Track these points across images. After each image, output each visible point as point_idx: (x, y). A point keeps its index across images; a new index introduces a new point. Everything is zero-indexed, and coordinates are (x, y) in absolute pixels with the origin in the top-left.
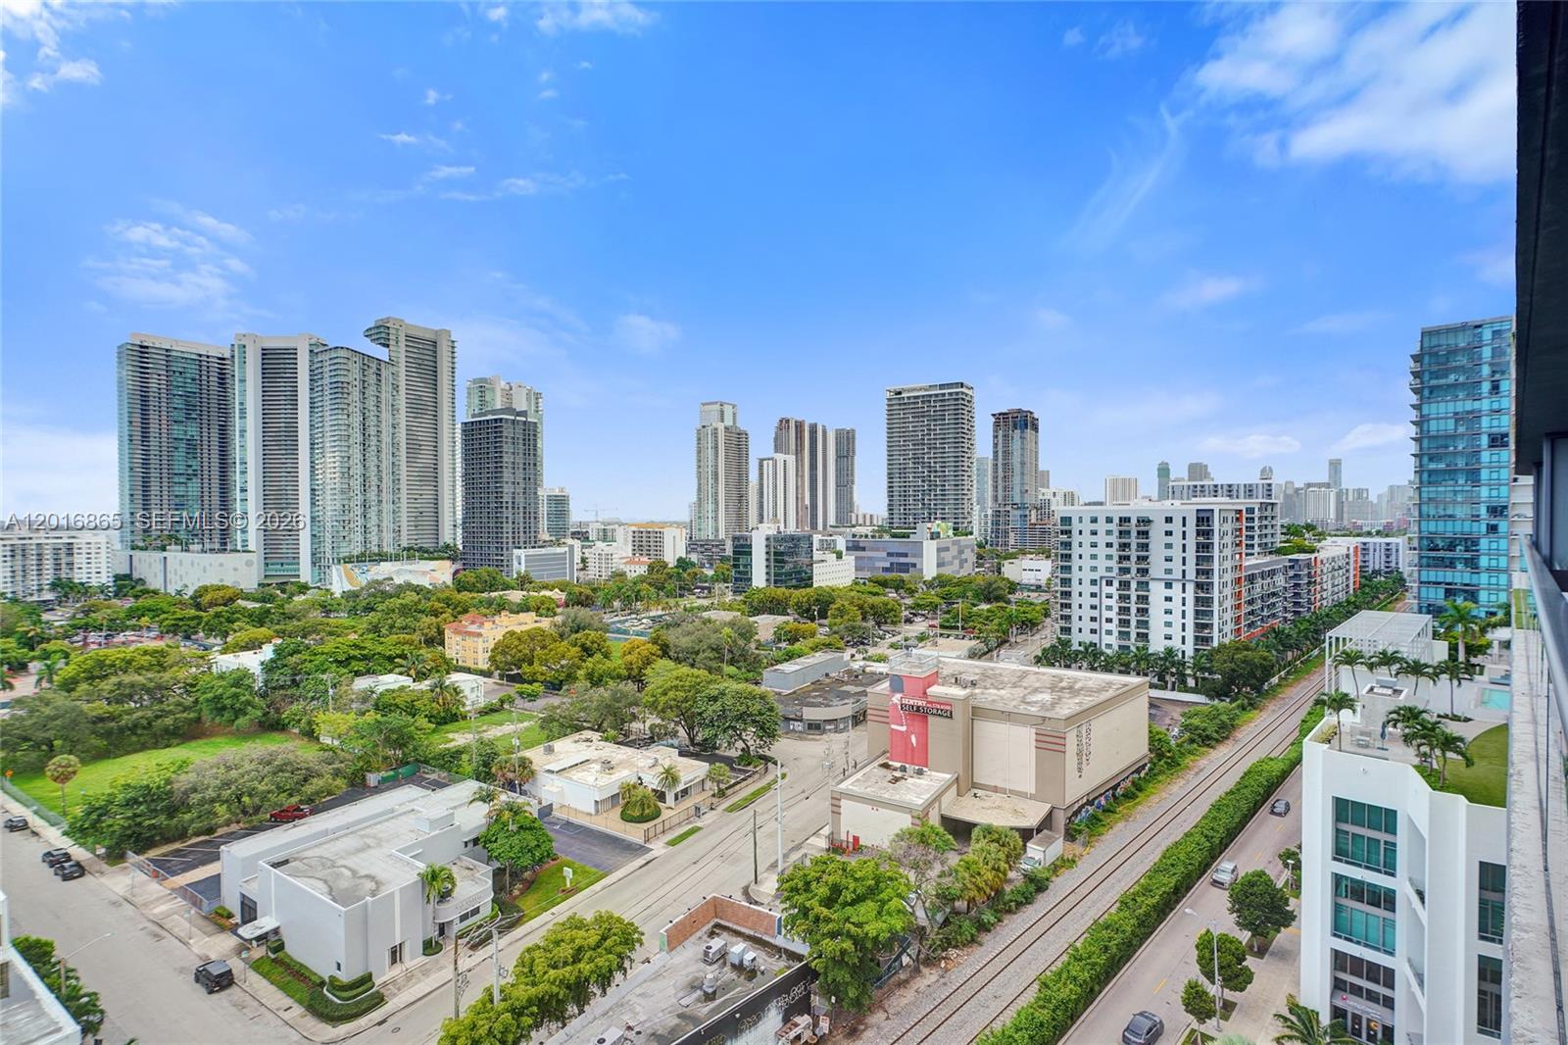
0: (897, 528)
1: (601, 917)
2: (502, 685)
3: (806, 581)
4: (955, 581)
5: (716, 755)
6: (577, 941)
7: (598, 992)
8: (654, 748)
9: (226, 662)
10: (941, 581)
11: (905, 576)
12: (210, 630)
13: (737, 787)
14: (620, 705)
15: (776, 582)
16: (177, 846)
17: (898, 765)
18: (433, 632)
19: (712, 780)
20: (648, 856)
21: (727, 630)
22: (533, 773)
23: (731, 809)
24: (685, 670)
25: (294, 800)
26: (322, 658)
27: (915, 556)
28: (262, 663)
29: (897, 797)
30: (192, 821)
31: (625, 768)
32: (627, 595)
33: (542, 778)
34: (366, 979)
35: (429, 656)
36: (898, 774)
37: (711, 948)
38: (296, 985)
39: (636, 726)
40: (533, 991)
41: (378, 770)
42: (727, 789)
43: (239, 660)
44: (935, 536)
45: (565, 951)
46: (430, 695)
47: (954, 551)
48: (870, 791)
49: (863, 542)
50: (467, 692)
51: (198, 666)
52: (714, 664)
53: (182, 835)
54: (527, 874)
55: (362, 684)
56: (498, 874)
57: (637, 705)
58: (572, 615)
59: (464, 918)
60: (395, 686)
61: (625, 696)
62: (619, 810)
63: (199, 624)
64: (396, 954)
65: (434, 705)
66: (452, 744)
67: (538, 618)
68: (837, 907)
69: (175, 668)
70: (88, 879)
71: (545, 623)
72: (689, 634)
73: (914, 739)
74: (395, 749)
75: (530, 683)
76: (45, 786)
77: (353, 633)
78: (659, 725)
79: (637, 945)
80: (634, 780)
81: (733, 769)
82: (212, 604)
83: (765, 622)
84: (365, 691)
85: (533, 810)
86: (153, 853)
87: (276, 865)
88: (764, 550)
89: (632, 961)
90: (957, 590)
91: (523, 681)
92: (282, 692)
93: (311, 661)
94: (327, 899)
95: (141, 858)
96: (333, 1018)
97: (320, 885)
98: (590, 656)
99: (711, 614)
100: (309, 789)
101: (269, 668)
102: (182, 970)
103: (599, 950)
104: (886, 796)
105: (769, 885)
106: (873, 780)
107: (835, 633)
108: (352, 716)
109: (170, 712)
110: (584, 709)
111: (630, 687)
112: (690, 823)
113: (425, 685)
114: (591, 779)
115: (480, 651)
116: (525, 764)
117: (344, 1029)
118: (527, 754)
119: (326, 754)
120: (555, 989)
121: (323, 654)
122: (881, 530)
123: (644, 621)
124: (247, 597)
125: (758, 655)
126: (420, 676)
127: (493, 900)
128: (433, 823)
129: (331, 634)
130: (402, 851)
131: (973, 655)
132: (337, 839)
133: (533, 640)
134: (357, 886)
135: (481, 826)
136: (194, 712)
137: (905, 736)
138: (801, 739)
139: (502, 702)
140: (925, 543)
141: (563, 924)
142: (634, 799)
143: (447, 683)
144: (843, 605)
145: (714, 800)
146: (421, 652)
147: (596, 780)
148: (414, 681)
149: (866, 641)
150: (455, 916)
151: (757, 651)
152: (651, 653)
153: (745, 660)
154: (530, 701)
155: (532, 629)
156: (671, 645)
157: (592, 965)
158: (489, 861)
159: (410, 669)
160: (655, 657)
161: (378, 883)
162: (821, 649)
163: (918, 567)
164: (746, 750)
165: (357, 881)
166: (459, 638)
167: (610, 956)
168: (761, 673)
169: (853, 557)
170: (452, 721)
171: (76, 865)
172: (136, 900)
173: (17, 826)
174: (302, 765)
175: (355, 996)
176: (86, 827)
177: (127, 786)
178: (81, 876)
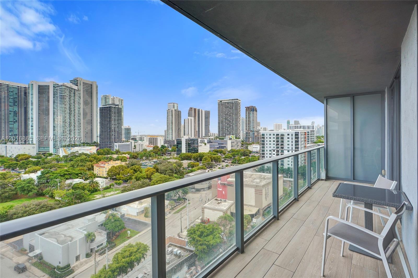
0: (221, 137)
1: (138, 244)
2: (111, 181)
3: (197, 151)
4: (236, 151)
5: (171, 198)
6: (131, 250)
7: (137, 265)
9: (26, 176)
10: (232, 151)
11: (223, 150)
12: (21, 168)
13: (177, 207)
14: (144, 186)
15: (188, 151)
17: (219, 199)
18: (90, 166)
19: (170, 205)
21: (175, 165)
23: (175, 213)
24: (163, 175)
26: (56, 175)
27: (225, 144)
28: (37, 177)
29: (219, 208)
31: (146, 203)
32: (147, 155)
34: (68, 266)
35: (89, 173)
36: (219, 202)
37: (168, 250)
38: (46, 269)
40: (118, 265)
42: (174, 207)
43: (30, 176)
44: (230, 139)
45: (127, 253)
46: (89, 184)
47: (235, 143)
48: (212, 206)
49: (212, 141)
50: (100, 183)
51: (16, 178)
52: (171, 174)
54: (117, 234)
55: (68, 182)
56: (108, 234)
58: (131, 161)
59: (98, 247)
60: (79, 182)
61: (146, 183)
62: (144, 215)
63: (17, 166)
64: (77, 258)
65: (90, 187)
66: (96, 198)
67: (121, 162)
68: (202, 237)
69: (9, 179)
71: (123, 164)
72: (164, 166)
73: (224, 192)
74: (78, 200)
75: (119, 180)
77: (66, 167)
79: (148, 251)
80: (148, 206)
81: (175, 202)
82: (21, 160)
83: (185, 162)
84: (69, 184)
85: (119, 215)
87: (41, 235)
88: (185, 143)
89: (146, 255)
90: (236, 153)
91: (117, 180)
92: (43, 185)
93: (52, 176)
94: (56, 244)
97: (55, 240)
98: (136, 172)
99: (171, 160)
101: (39, 178)
102: (10, 267)
103: (137, 253)
104: (216, 208)
105: (185, 233)
106: (213, 203)
107: (204, 165)
108: (65, 191)
109: (7, 192)
110: (134, 187)
111: (147, 181)
113: (87, 182)
114: (136, 206)
115: (104, 171)
119: (57, 202)
120: (124, 264)
121: (56, 173)
122: (217, 138)
123: (152, 162)
124: (33, 157)
125: (183, 171)
126: (86, 179)
127: (107, 241)
128: (89, 220)
129: (59, 168)
130: (80, 229)
132: (60, 226)
133: (120, 168)
135: (104, 221)
136: (15, 191)
137: (221, 192)
138: (194, 193)
139: (110, 186)
140: (228, 141)
141: (127, 246)
142: (148, 211)
143: (94, 181)
144: (206, 158)
145: (170, 211)
146: (86, 172)
147: (137, 206)
148: (84, 180)
149: (212, 167)
150: (95, 246)
151: (183, 170)
152: (153, 171)
153: (179, 173)
154: (119, 185)
155: (119, 165)
156: (159, 169)
157: (135, 257)
158: (106, 230)
159: (83, 177)
160: (154, 172)
161: (72, 238)
162: (200, 169)
163: (226, 147)
164: (179, 197)
165: (66, 238)
166: (98, 168)
167: (140, 254)
168: (184, 176)
169: (209, 145)
170: (96, 192)
174: (49, 206)
175: (65, 271)
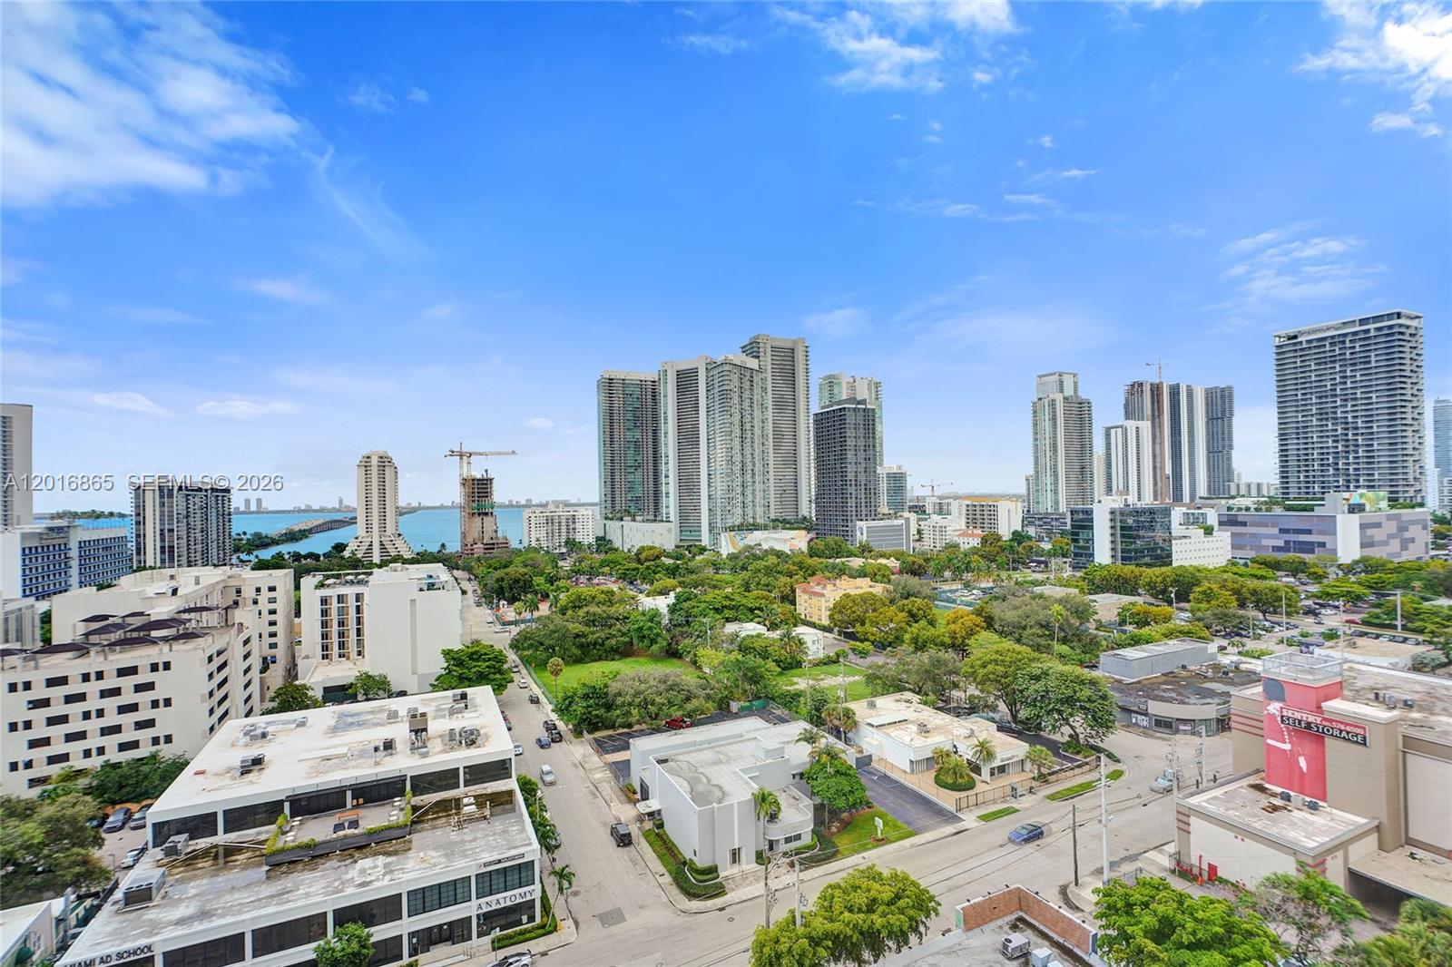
0: (1295, 499)
1: (897, 875)
2: (840, 640)
3: (1164, 558)
4: (1390, 566)
5: (1039, 736)
6: (872, 892)
7: (894, 947)
8: (974, 718)
9: (648, 603)
10: (1367, 565)
11: (1307, 557)
12: (644, 579)
13: (1062, 775)
14: (939, 672)
15: (1123, 559)
16: (610, 732)
17: (1279, 790)
18: (788, 591)
19: (1033, 761)
20: (960, 826)
21: (1058, 607)
22: (855, 723)
23: (1052, 797)
24: (1008, 644)
25: (679, 713)
26: (703, 605)
27: (1324, 533)
28: (668, 606)
29: (1274, 831)
30: (618, 716)
31: (940, 734)
32: (956, 564)
33: (864, 730)
34: (713, 870)
35: (780, 610)
36: (1278, 802)
37: (1010, 942)
38: (667, 857)
39: (955, 693)
40: (829, 926)
41: (739, 700)
42: (1049, 774)
43: (655, 602)
44: (1355, 509)
45: (860, 899)
46: (778, 643)
47: (1391, 527)
48: (1233, 815)
49: (1242, 516)
50: (809, 644)
51: (631, 605)
52: (1043, 642)
53: (613, 727)
54: (845, 815)
55: (731, 628)
56: (818, 809)
57: (958, 674)
58: (903, 582)
59: (788, 840)
60: (754, 633)
61: (946, 664)
62: (933, 773)
63: (638, 574)
64: (735, 856)
65: (783, 651)
66: (796, 687)
67: (873, 584)
68: (1168, 945)
69: (619, 605)
70: (563, 744)
71: (878, 589)
72: (1016, 608)
73: (1302, 762)
74: (751, 685)
75: (862, 641)
76: (547, 676)
77: (730, 587)
78: (978, 697)
79: (933, 914)
80: (948, 747)
81: (1057, 754)
82: (646, 560)
83: (1107, 601)
84: (732, 634)
85: (850, 756)
86: (598, 734)
87: (661, 762)
88: (1108, 524)
89: (927, 928)
90: (1394, 577)
91: (857, 639)
92: (679, 629)
93: (698, 607)
94: (688, 797)
95: (591, 736)
96: (691, 894)
97: (685, 784)
98: (916, 622)
99: (1046, 590)
100: (689, 706)
101: (673, 609)
102: (604, 824)
103: (893, 907)
104: (1256, 825)
106: (1239, 802)
107: (1199, 620)
108: (722, 653)
109: (614, 636)
110: (907, 672)
111: (950, 655)
112: (1005, 802)
113: (776, 634)
114: (908, 739)
115: (823, 609)
116: (848, 714)
117: (696, 904)
118: (852, 706)
119: (704, 681)
120: (849, 932)
121: (705, 602)
122: (1272, 502)
123: (975, 592)
124: (667, 555)
125: (1096, 636)
126: (773, 627)
127: (813, 831)
128: (768, 752)
129: (715, 587)
130: (745, 771)
131: (1418, 666)
132: (701, 750)
133: (865, 603)
134: (709, 792)
135: (806, 763)
136: (628, 637)
137: (1290, 758)
138: (1146, 735)
139: (838, 656)
140: (1339, 518)
141: (862, 872)
142: (946, 765)
143: (794, 634)
144: (1210, 589)
145: (1034, 784)
146: (775, 606)
147: (911, 741)
148: (768, 630)
149: (1244, 633)
150: (781, 837)
151: (1095, 632)
152: (974, 624)
153: (1079, 641)
154: (861, 658)
155: (866, 593)
156: (996, 618)
157: (884, 920)
158: (812, 795)
159: (765, 620)
160: (978, 629)
161: (723, 793)
162: (1177, 637)
163: (1328, 546)
164: (1074, 737)
165: (711, 788)
166: (806, 597)
167: (902, 917)
168: (1098, 657)
169: (1229, 533)
170: (797, 667)
171: (559, 733)
172: (586, 766)
173: (535, 701)
174: (685, 687)
175: (705, 881)
176: (563, 709)
177: (584, 685)
178: (561, 741)
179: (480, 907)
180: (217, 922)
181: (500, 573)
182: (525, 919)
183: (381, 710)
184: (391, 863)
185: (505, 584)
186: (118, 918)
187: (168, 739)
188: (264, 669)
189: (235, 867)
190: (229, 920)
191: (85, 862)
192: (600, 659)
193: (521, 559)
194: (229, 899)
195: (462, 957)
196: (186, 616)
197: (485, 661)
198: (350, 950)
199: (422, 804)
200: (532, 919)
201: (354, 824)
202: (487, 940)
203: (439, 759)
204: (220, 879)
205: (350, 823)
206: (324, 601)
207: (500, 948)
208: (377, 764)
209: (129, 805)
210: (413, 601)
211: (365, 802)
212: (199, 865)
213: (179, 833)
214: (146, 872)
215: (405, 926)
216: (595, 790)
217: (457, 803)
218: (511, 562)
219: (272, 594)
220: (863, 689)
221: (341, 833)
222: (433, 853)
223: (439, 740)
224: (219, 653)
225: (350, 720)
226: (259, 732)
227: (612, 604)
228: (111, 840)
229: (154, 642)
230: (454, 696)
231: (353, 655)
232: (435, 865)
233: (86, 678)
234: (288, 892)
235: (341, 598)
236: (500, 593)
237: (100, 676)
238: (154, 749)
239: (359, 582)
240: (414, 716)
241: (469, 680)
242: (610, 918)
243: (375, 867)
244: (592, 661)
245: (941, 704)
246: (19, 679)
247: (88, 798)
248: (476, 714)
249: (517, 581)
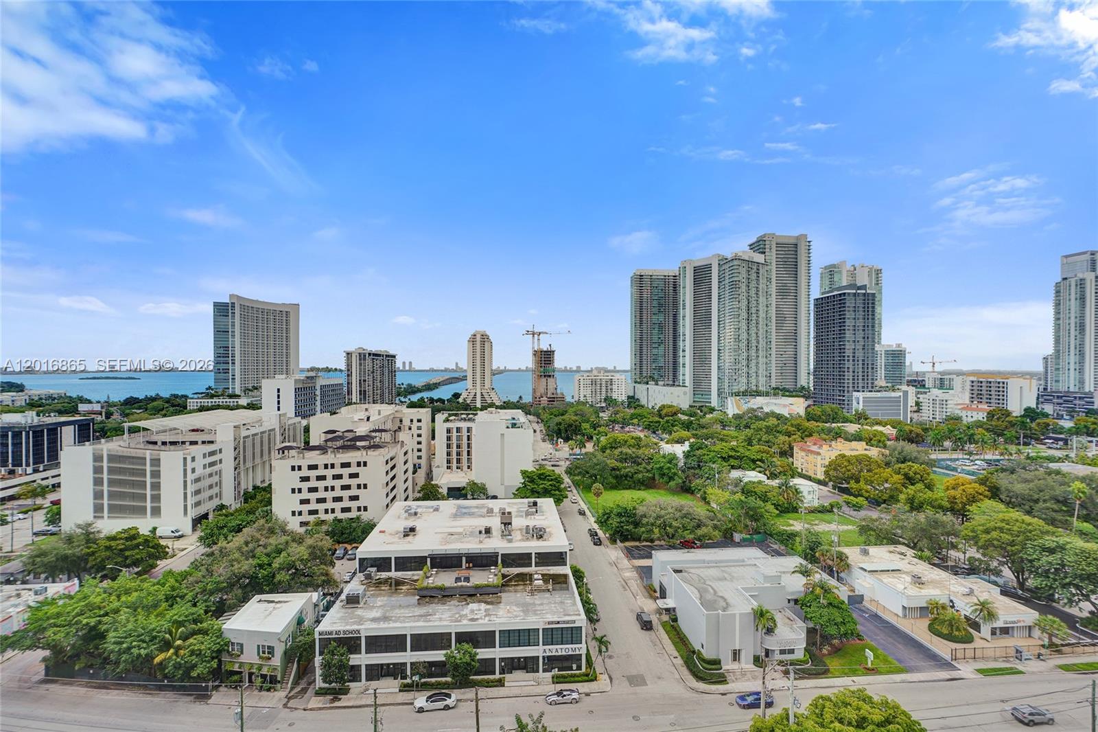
1: (887, 702)
2: (834, 493)
5: (1050, 606)
6: (862, 711)
8: (973, 578)
9: (667, 448)
12: (664, 430)
13: (1080, 649)
14: (936, 532)
16: (637, 544)
18: (786, 447)
19: (1043, 630)
20: (954, 674)
21: (1078, 485)
22: (848, 566)
23: (1067, 668)
24: (1015, 514)
25: (691, 536)
26: (712, 454)
28: (684, 452)
30: (643, 532)
31: (936, 588)
32: (959, 436)
33: (856, 572)
34: (717, 662)
35: (779, 463)
38: (680, 644)
39: (953, 553)
41: (741, 532)
42: (1063, 645)
43: (673, 449)
45: (851, 714)
46: (778, 490)
50: (805, 494)
51: (654, 449)
52: (1059, 517)
53: (639, 540)
55: (735, 474)
56: (811, 632)
57: (956, 536)
58: (899, 448)
59: (782, 652)
60: (756, 480)
61: (943, 525)
62: (927, 622)
63: (659, 426)
64: (736, 655)
65: (780, 497)
66: (792, 528)
67: (868, 447)
69: (645, 448)
70: (602, 547)
71: (874, 452)
72: (1026, 481)
74: (752, 521)
75: (856, 496)
76: (591, 497)
77: (735, 440)
78: (979, 560)
80: (944, 600)
81: (1073, 628)
82: (667, 415)
84: (736, 479)
85: (843, 593)
86: (628, 544)
87: (676, 571)
91: (851, 494)
92: (692, 471)
93: (708, 455)
94: (698, 602)
95: (622, 545)
96: (699, 677)
97: (696, 592)
98: (912, 484)
99: (1065, 467)
100: (699, 532)
101: (687, 455)
102: (632, 611)
103: (883, 729)
108: (728, 493)
109: (641, 471)
110: (902, 528)
111: (948, 518)
112: (1008, 661)
113: (775, 483)
114: (900, 587)
115: (819, 466)
116: (842, 557)
117: (702, 686)
118: (846, 550)
119: (712, 513)
121: (714, 451)
123: (978, 462)
126: (773, 476)
127: (805, 649)
128: (766, 578)
129: (722, 440)
130: (746, 589)
132: (709, 567)
133: (860, 463)
134: (716, 601)
135: (800, 592)
136: (652, 473)
139: (832, 506)
141: (853, 692)
142: (942, 617)
143: (791, 484)
145: (1043, 651)
146: (774, 459)
147: (905, 588)
148: (768, 478)
150: (776, 648)
152: (977, 492)
154: (854, 510)
155: (862, 455)
156: (1003, 489)
158: (805, 619)
159: (766, 470)
160: (981, 497)
161: (727, 604)
165: (716, 598)
166: (803, 454)
170: (793, 512)
171: (599, 539)
172: (618, 566)
173: (582, 513)
174: (697, 517)
175: (710, 670)
176: (603, 521)
177: (618, 506)
178: (600, 545)
179: (545, 651)
180: (392, 625)
181: (559, 419)
182: (574, 667)
183: (483, 506)
184: (489, 609)
185: (562, 427)
186: (343, 610)
187: (366, 509)
188: (414, 473)
189: (401, 593)
190: (398, 625)
191: (327, 575)
192: (629, 488)
193: (573, 409)
194: (398, 612)
195: (532, 683)
196: (373, 434)
197: (548, 480)
198: (464, 660)
199: (508, 573)
200: (579, 668)
201: (467, 579)
202: (549, 675)
203: (519, 545)
204: (393, 599)
205: (465, 578)
206: (449, 431)
207: (557, 683)
208: (481, 542)
209: (346, 545)
210: (502, 435)
211: (474, 566)
212: (383, 588)
213: (372, 566)
214: (355, 587)
215: (497, 653)
216: (625, 584)
217: (530, 577)
218: (566, 412)
219: (419, 424)
220: (855, 537)
221: (459, 584)
222: (515, 608)
223: (519, 532)
224: (392, 459)
225: (464, 511)
226: (413, 511)
227: (639, 447)
228: (338, 563)
229: (358, 449)
230: (529, 503)
231: (465, 468)
232: (516, 616)
233: (326, 466)
234: (430, 615)
235: (458, 430)
236: (559, 433)
237: (333, 466)
238: (359, 513)
239: (470, 420)
240: (503, 513)
241: (538, 493)
242: (636, 680)
243: (480, 610)
244: (624, 489)
245: (936, 561)
246: (296, 464)
247: (328, 538)
248: (543, 517)
249: (570, 425)
